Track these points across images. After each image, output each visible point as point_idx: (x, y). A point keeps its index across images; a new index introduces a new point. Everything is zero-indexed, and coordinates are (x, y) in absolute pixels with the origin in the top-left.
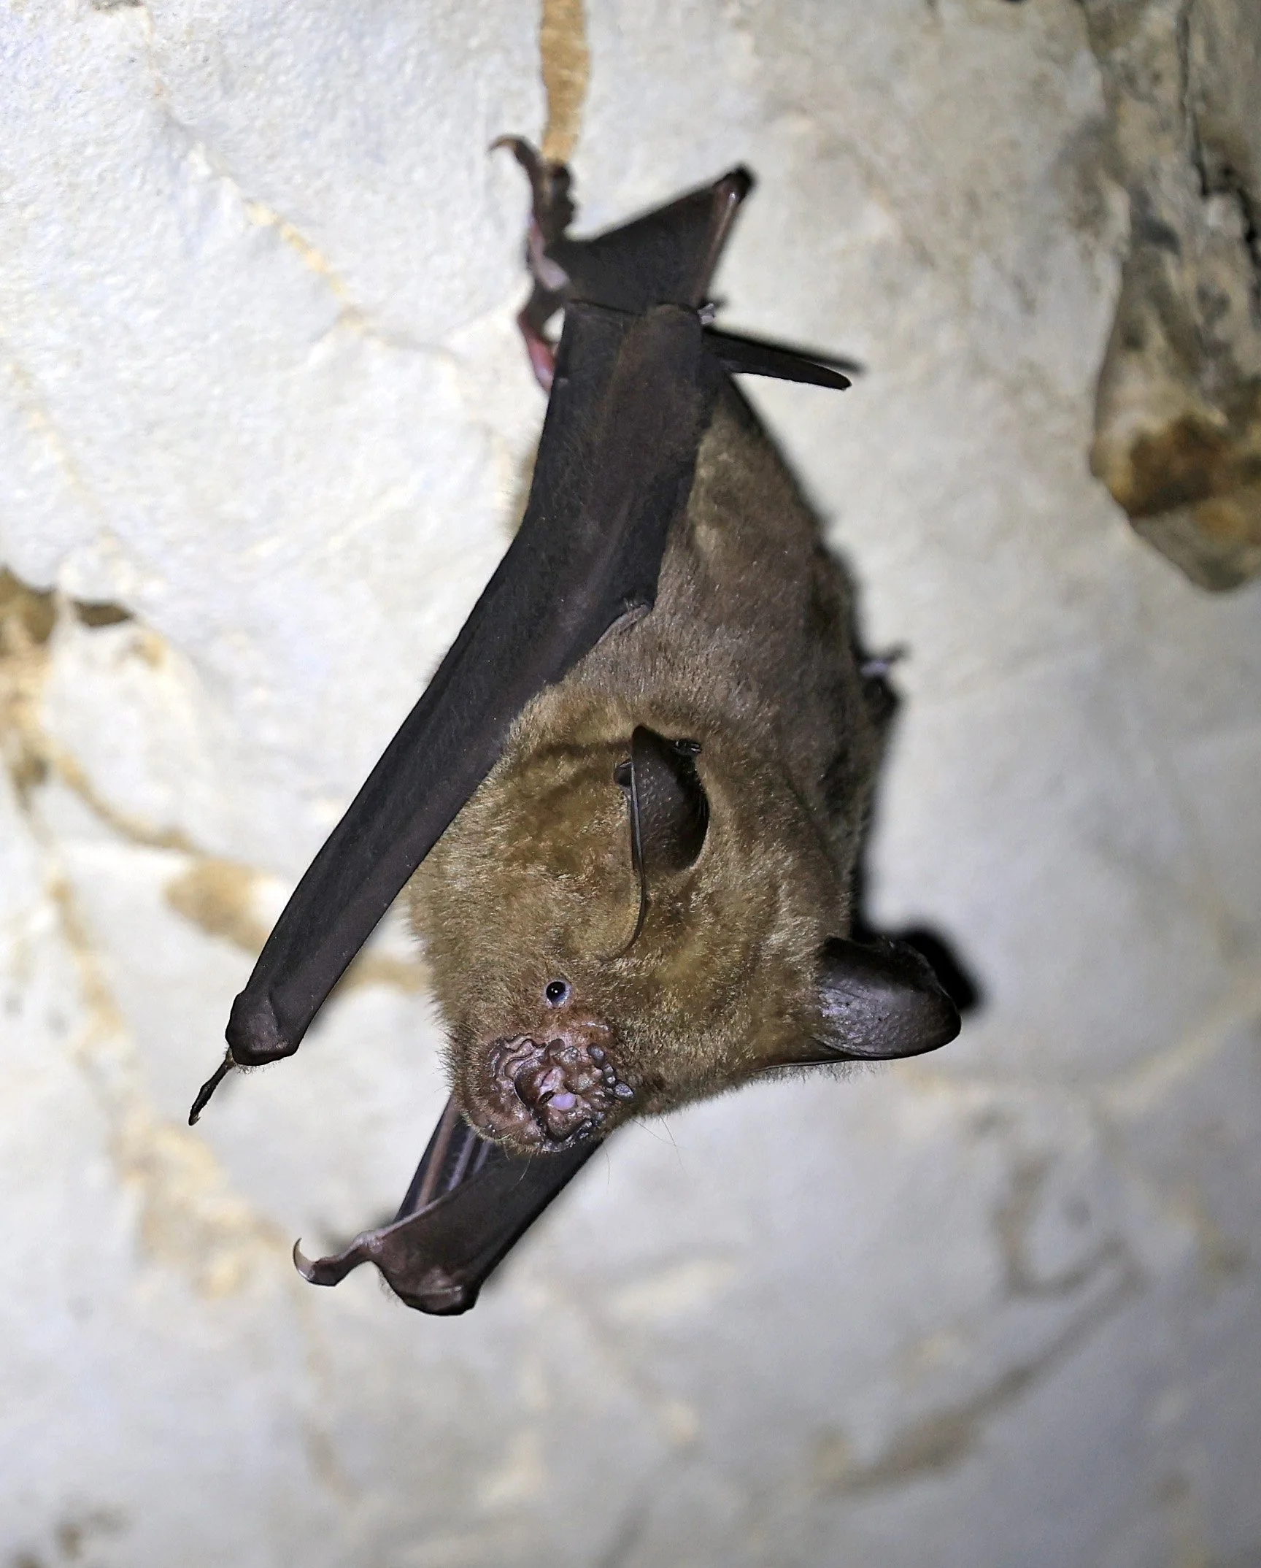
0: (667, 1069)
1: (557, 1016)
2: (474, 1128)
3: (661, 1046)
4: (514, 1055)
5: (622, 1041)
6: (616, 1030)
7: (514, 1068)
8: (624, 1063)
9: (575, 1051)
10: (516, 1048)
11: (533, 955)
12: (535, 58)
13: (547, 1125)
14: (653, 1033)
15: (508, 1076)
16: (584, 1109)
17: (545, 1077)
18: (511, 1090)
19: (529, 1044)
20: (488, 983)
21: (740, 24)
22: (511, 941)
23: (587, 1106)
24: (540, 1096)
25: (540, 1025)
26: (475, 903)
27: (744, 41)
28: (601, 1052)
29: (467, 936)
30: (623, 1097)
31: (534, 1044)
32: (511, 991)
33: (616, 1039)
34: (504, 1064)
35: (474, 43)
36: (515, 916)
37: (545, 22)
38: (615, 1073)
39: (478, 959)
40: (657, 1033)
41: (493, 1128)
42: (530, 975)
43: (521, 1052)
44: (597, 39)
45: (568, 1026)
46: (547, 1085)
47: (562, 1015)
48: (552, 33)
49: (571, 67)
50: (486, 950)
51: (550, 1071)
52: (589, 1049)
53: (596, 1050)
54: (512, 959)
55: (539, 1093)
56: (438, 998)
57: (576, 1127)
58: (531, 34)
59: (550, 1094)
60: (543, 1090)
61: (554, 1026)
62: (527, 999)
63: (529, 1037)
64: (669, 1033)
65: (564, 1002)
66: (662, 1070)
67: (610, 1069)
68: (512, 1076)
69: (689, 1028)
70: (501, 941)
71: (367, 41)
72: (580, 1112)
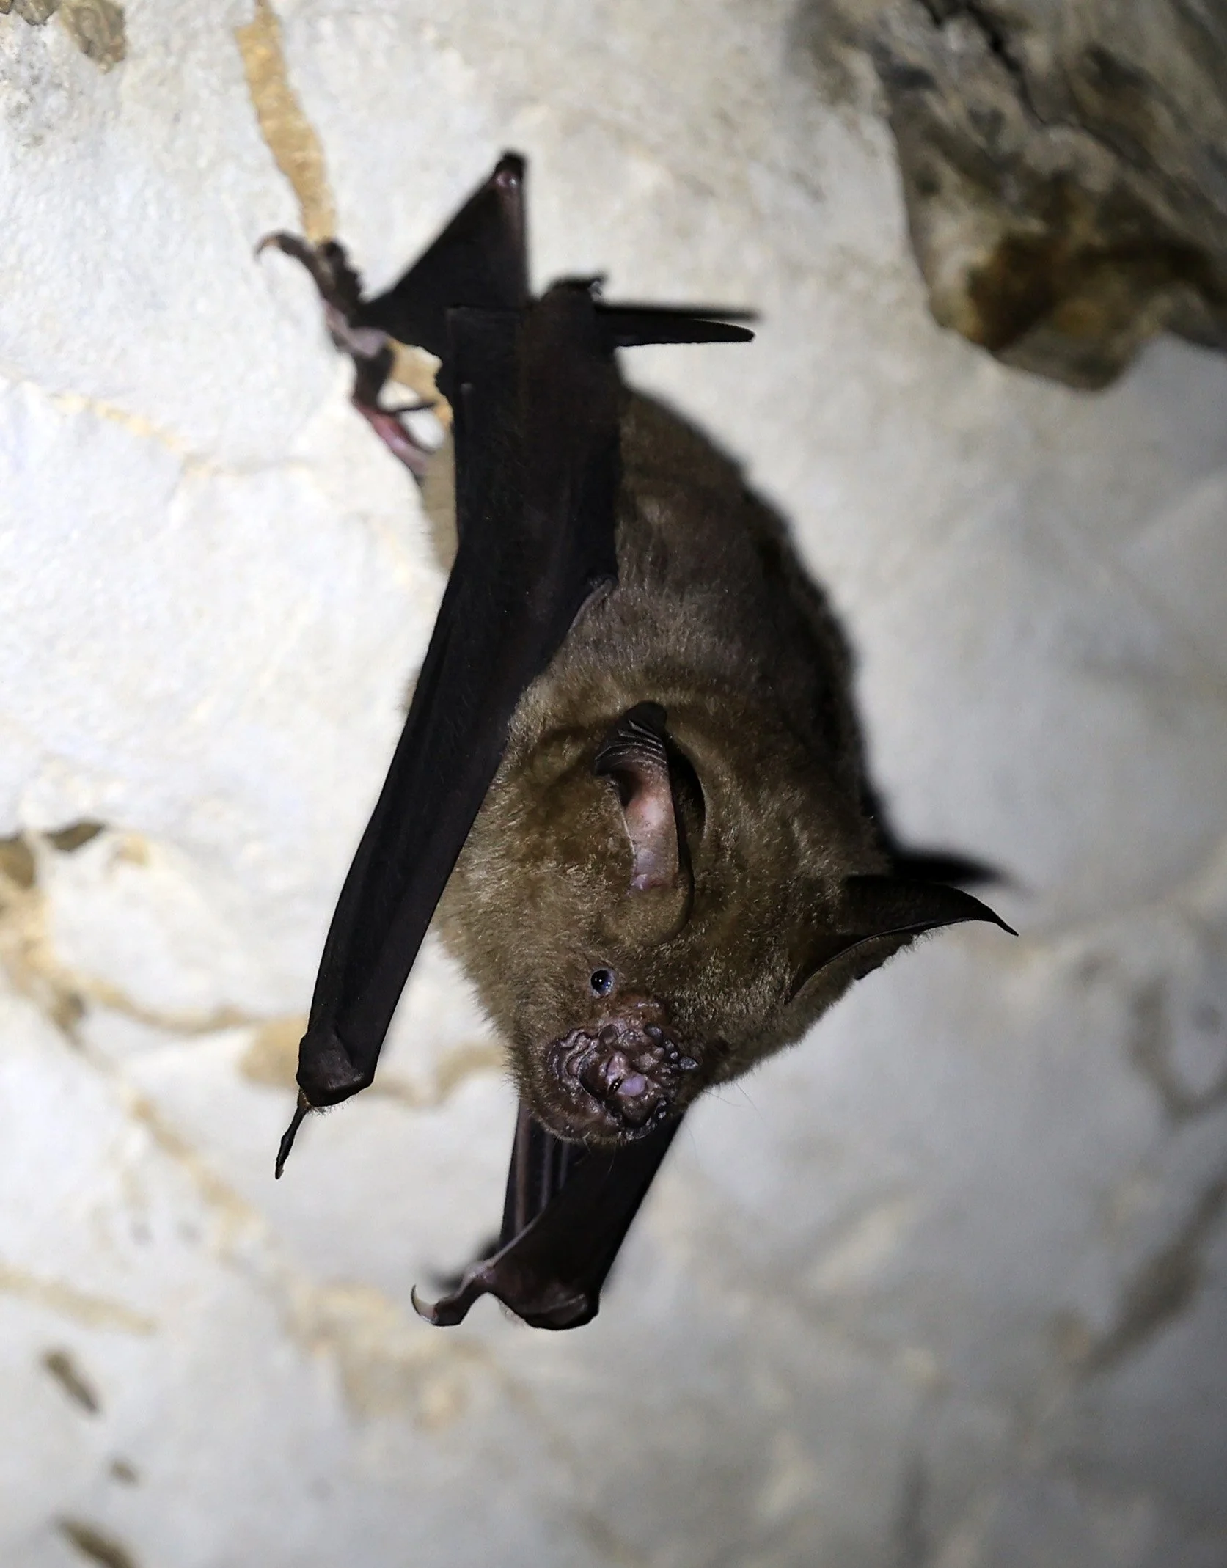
0: (727, 1032)
1: (606, 1004)
2: (553, 1131)
3: (713, 1010)
4: (571, 1053)
5: (676, 1014)
6: (667, 1005)
7: (575, 1066)
8: (684, 1036)
9: (632, 1034)
10: (572, 1045)
11: (571, 950)
12: (265, 152)
13: (622, 1113)
14: (703, 998)
15: (571, 1075)
16: (655, 1090)
17: (608, 1066)
18: (579, 1088)
19: (583, 1038)
20: (534, 986)
21: (442, 44)
22: (546, 940)
23: (656, 1086)
24: (609, 1087)
25: (590, 1018)
26: (502, 912)
27: (452, 58)
28: (658, 1030)
29: (503, 946)
30: (690, 1070)
31: (588, 1037)
32: (557, 989)
33: (669, 1011)
34: (565, 1065)
35: (202, 163)
36: (544, 916)
37: (261, 116)
38: (676, 1049)
39: (519, 965)
40: (707, 999)
41: (571, 1128)
42: (572, 969)
43: (578, 1047)
44: (315, 111)
45: (619, 1012)
46: (613, 1074)
47: (611, 1003)
48: (271, 124)
49: (301, 148)
50: (523, 956)
51: (612, 1059)
52: (646, 1029)
53: (653, 1029)
54: (551, 958)
55: (606, 1085)
56: (490, 1014)
57: (652, 1109)
58: (252, 132)
59: (619, 1081)
60: (610, 1079)
61: (606, 1014)
62: (572, 992)
63: (582, 1031)
64: (717, 995)
65: (610, 988)
66: (722, 1033)
67: (670, 1045)
68: (575, 1073)
69: (735, 985)
70: (536, 943)
71: (104, 201)
72: (652, 1094)
